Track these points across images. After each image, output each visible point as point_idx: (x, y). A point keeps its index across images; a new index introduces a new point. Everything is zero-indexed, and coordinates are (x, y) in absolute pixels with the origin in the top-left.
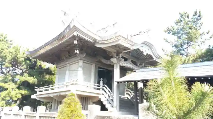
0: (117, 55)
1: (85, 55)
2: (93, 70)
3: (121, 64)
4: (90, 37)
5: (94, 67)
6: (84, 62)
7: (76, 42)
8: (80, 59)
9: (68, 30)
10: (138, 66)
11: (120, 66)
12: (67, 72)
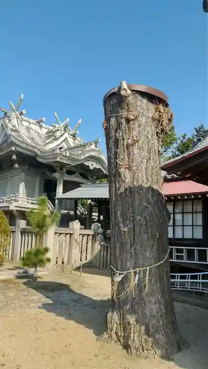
0: (61, 169)
1: (27, 167)
2: (37, 183)
3: (65, 179)
4: (31, 151)
5: (39, 180)
6: (26, 175)
7: (14, 157)
8: (22, 171)
9: (5, 144)
10: (88, 179)
11: (64, 181)
12: (9, 184)
